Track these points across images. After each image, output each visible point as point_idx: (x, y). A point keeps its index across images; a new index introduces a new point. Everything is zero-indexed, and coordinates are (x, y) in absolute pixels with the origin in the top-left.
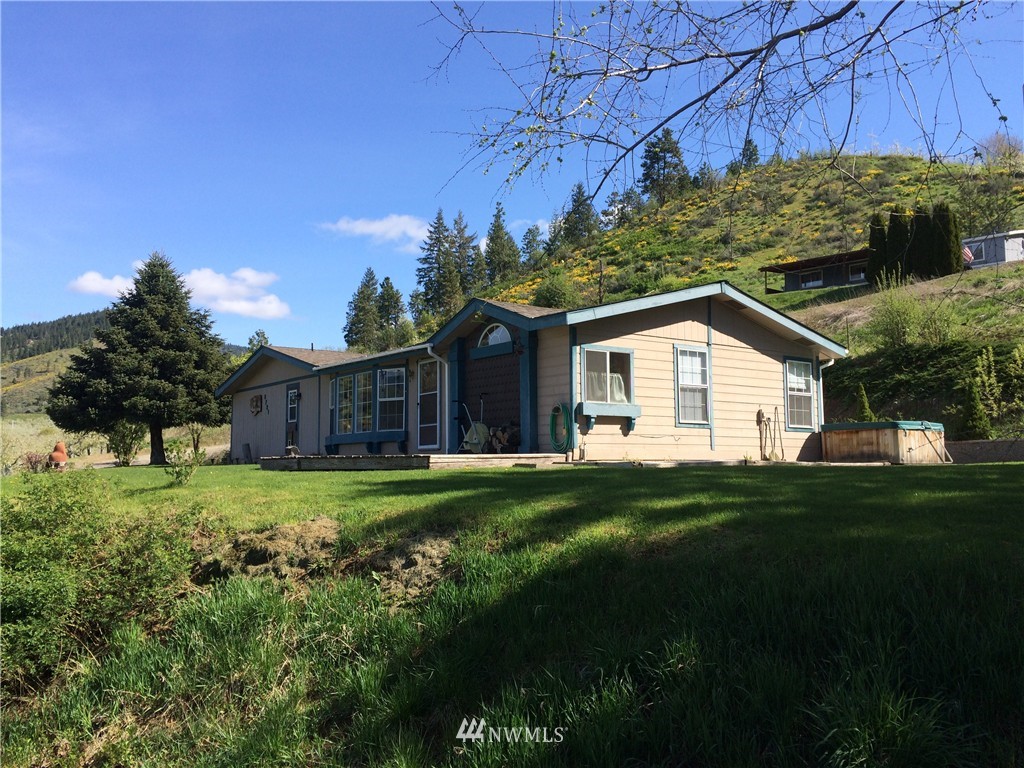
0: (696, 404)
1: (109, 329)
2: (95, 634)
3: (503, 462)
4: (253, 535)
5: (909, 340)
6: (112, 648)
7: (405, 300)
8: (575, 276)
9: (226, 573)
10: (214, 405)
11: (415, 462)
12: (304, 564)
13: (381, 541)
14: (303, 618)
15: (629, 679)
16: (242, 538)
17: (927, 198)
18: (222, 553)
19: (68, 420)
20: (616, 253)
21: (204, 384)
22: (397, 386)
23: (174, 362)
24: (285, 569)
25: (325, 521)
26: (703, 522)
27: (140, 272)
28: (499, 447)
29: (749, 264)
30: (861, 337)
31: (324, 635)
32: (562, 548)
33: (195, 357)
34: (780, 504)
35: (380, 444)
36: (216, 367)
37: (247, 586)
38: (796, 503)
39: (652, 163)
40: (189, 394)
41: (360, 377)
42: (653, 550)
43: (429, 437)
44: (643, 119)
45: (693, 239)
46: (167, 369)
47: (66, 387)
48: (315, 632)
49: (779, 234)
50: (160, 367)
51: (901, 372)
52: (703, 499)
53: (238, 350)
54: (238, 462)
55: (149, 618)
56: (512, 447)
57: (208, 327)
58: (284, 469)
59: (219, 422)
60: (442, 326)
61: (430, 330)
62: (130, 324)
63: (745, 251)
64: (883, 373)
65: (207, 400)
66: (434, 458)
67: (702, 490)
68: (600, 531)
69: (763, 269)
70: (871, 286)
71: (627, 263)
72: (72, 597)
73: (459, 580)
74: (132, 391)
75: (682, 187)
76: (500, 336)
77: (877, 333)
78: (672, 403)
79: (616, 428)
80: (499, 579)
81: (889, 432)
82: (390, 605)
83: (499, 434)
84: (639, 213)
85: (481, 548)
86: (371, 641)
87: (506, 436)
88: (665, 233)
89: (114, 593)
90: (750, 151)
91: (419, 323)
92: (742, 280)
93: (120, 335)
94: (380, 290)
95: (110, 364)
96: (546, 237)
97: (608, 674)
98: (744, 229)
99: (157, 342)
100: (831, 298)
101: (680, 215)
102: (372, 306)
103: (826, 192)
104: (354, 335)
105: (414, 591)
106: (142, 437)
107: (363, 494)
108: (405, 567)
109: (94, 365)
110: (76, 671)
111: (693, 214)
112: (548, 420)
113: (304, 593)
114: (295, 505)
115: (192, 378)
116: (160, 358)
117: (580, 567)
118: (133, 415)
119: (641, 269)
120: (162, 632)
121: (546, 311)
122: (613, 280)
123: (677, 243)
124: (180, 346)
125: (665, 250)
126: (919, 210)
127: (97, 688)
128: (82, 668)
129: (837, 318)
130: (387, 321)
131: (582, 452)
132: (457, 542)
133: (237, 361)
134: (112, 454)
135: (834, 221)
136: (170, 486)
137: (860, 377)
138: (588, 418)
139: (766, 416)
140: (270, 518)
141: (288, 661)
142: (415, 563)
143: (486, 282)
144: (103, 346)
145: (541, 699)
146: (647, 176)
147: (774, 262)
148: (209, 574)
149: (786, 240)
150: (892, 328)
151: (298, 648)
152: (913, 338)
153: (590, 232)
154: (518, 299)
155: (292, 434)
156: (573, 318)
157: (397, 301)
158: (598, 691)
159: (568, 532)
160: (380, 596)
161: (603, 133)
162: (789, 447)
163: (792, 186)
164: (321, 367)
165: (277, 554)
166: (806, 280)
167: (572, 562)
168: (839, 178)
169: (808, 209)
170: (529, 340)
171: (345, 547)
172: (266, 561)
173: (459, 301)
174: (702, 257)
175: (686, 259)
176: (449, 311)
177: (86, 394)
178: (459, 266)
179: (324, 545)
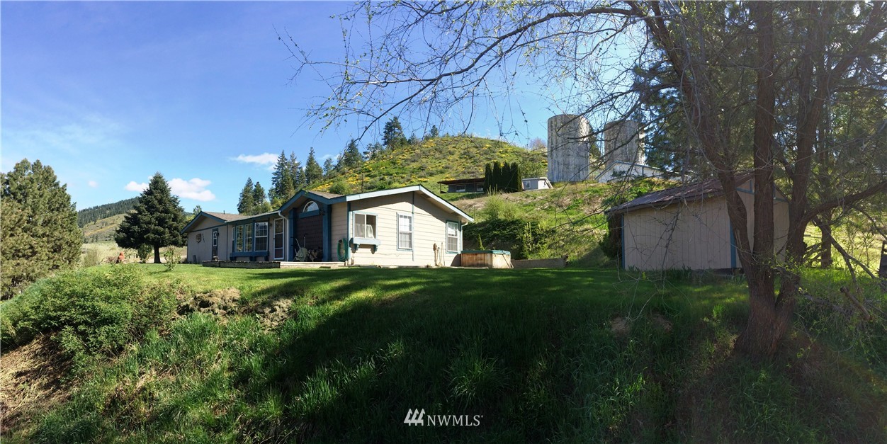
0: (407, 240)
1: (139, 205)
2: (139, 333)
3: (315, 266)
4: (202, 295)
5: (499, 217)
6: (145, 340)
7: (266, 192)
8: (349, 181)
9: (191, 310)
10: (180, 238)
11: (273, 265)
12: (225, 308)
13: (260, 300)
14: (226, 333)
15: (373, 362)
16: (198, 295)
17: (510, 159)
18: (189, 301)
19: (123, 243)
20: (370, 171)
21: (176, 228)
22: (264, 231)
23: (164, 219)
24: (217, 310)
25: (233, 289)
26: (407, 290)
27: (151, 180)
28: (313, 259)
29: (434, 180)
30: (480, 214)
31: (235, 341)
32: (344, 303)
33: (172, 216)
34: (440, 282)
35: (256, 257)
36: (181, 221)
37: (201, 317)
38: (447, 281)
39: (389, 132)
40: (170, 232)
41: (247, 227)
42: (384, 303)
43: (279, 254)
44: (385, 104)
45: (407, 167)
46: (161, 222)
47: (123, 229)
48: (231, 340)
49: (447, 168)
50: (158, 221)
51: (496, 230)
52: (408, 280)
53: (189, 214)
54: (191, 263)
55: (160, 328)
56: (319, 259)
57: (178, 203)
58: (213, 266)
59: (182, 245)
60: (284, 204)
61: (278, 206)
62: (147, 202)
63: (431, 175)
64: (488, 230)
65: (177, 235)
66: (282, 263)
67: (408, 277)
68: (361, 295)
69: (439, 183)
70: (485, 194)
71: (375, 176)
72: (130, 316)
73: (296, 318)
74: (147, 231)
75: (402, 143)
76: (313, 207)
77: (487, 214)
78: (396, 239)
79: (369, 250)
80: (315, 318)
81: (489, 255)
82: (264, 330)
83: (313, 253)
84: (381, 153)
85: (307, 304)
86: (256, 346)
87: (316, 254)
88: (394, 164)
89: (146, 316)
90: (434, 131)
91: (273, 203)
92: (430, 187)
93: (143, 207)
94: (254, 188)
95: (139, 220)
96: (336, 163)
97: (364, 360)
98: (431, 164)
99: (157, 210)
100: (469, 197)
101: (402, 156)
102: (250, 195)
103: (468, 152)
104: (242, 208)
105: (276, 323)
106: (151, 251)
107: (250, 278)
108: (271, 312)
109: (133, 220)
110: (132, 349)
111: (407, 156)
112: (336, 246)
113: (225, 322)
114: (220, 282)
115: (171, 225)
116: (158, 217)
117: (352, 311)
118: (148, 241)
119: (383, 179)
120: (166, 335)
121: (336, 196)
122: (368, 184)
123: (400, 168)
124: (166, 211)
125: (394, 171)
126: (506, 164)
127: (141, 357)
128: (134, 348)
129: (471, 206)
130: (258, 202)
131: (353, 261)
132: (295, 301)
133: (189, 218)
134: (139, 258)
135: (472, 164)
136: (166, 271)
137: (479, 232)
138: (356, 245)
139: (438, 246)
140: (209, 287)
141: (220, 352)
142: (276, 310)
143: (306, 184)
144: (136, 212)
145: (334, 373)
146: (386, 137)
147: (444, 180)
148: (185, 310)
149: (450, 170)
150: (492, 211)
151: (224, 347)
152: (501, 217)
153: (357, 161)
154: (322, 190)
155: (215, 251)
156: (349, 199)
157: (263, 192)
158: (359, 368)
159: (346, 295)
160: (259, 325)
161: (365, 110)
162: (447, 261)
163: (454, 147)
164: (228, 221)
165: (213, 303)
166: (458, 188)
167: (348, 309)
168: (474, 147)
169: (461, 158)
170: (327, 209)
171: (243, 302)
172: (208, 307)
173: (292, 192)
174: (411, 175)
175: (404, 176)
176: (288, 197)
177: (130, 232)
178: (292, 177)
179: (234, 300)
